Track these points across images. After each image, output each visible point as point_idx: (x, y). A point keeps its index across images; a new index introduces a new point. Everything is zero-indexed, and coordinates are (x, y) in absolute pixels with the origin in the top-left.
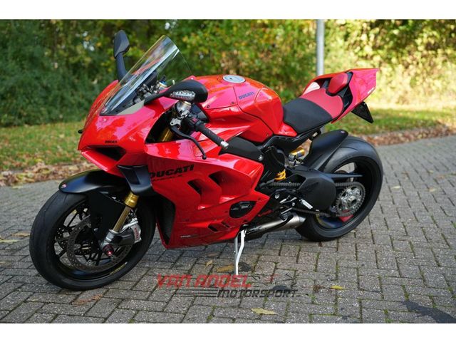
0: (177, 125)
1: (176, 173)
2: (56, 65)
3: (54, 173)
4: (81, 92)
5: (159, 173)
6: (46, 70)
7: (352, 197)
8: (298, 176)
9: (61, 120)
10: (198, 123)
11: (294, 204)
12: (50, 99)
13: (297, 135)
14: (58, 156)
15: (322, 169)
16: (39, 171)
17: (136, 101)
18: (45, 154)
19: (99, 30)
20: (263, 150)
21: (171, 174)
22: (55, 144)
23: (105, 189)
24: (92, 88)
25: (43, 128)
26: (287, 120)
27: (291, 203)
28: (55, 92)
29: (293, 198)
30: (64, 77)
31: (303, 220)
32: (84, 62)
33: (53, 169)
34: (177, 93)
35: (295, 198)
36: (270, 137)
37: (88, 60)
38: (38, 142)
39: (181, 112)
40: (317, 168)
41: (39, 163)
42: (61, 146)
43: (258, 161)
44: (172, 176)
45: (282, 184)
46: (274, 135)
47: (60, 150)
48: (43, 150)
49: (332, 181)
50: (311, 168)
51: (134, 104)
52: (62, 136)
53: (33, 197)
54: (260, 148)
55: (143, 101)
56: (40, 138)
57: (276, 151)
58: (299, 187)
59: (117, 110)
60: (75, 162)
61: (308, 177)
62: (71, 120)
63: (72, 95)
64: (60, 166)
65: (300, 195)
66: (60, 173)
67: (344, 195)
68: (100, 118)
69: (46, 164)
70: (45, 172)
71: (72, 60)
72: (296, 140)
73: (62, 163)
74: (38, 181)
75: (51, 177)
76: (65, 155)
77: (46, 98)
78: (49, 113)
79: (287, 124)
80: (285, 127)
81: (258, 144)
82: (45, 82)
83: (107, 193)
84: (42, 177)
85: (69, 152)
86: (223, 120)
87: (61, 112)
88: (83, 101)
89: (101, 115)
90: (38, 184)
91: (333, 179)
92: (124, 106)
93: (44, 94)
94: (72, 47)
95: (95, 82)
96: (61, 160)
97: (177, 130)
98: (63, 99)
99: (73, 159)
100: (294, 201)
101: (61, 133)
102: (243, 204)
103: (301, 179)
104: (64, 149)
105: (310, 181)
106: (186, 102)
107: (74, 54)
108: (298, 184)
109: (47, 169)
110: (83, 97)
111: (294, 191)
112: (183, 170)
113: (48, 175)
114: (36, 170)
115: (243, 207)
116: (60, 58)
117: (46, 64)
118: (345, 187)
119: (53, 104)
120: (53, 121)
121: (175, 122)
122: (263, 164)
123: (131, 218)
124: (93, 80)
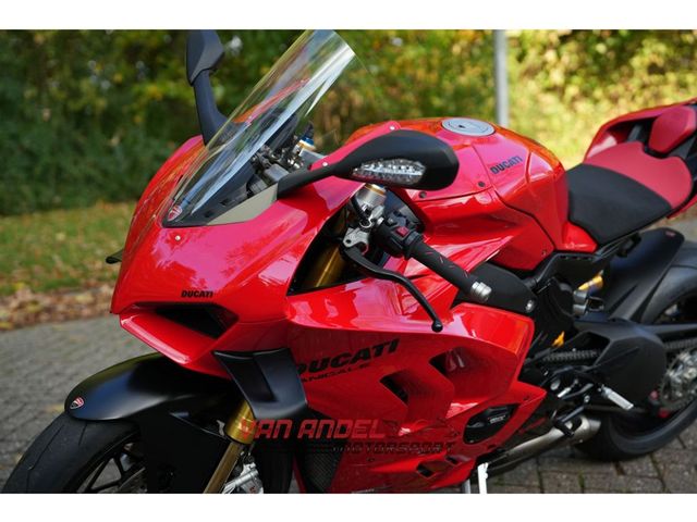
0: (360, 246)
1: (354, 361)
2: (46, 114)
3: (49, 310)
4: (90, 158)
5: (314, 363)
6: (28, 121)
7: (691, 370)
8: (589, 333)
9: (59, 207)
10: (411, 238)
11: (587, 399)
12: (38, 170)
13: (597, 249)
14: (54, 277)
15: (637, 318)
16: (21, 306)
17: (254, 188)
18: (31, 273)
19: (117, 53)
20: (535, 289)
21: (344, 363)
22: (48, 252)
23: (179, 407)
24: (110, 151)
25: (27, 221)
26: (577, 216)
27: (581, 398)
28: (46, 159)
29: (584, 385)
30: (60, 133)
31: (596, 424)
32: (94, 107)
33: (46, 301)
34: (371, 168)
35: (589, 386)
36: (549, 257)
37: (102, 103)
38: (19, 250)
39: (369, 212)
40: (627, 317)
41: (19, 293)
42: (59, 254)
43: (525, 314)
44: (345, 367)
45: (561, 356)
46: (556, 251)
47: (60, 264)
48: (26, 264)
49: (658, 341)
50: (615, 314)
51: (251, 194)
52: (61, 237)
53: (10, 366)
54: (529, 283)
55: (273, 189)
56: (21, 241)
57: (558, 288)
58: (595, 358)
59: (208, 212)
60: (88, 287)
61: (615, 337)
62: (75, 206)
63: (76, 163)
64: (59, 295)
65: (600, 378)
66: (61, 308)
67: (675, 367)
68: (163, 232)
69: (33, 292)
70: (31, 308)
71: (74, 106)
72: (597, 259)
73: (62, 289)
74: (18, 326)
75: (44, 317)
76: (67, 273)
77: (29, 170)
78: (37, 194)
79: (577, 224)
80: (573, 232)
81: (524, 274)
82: (26, 142)
83: (186, 414)
84: (27, 319)
85: (75, 267)
86: (454, 226)
87: (58, 192)
88: (93, 172)
89: (169, 226)
90: (18, 333)
91: (659, 335)
92: (225, 200)
93: (26, 162)
94: (73, 83)
95: (115, 141)
96: (61, 284)
97: (359, 258)
98: (60, 170)
99: (83, 281)
100: (587, 392)
101: (59, 231)
102: (494, 414)
103: (598, 342)
104: (66, 261)
105: (620, 345)
106: (374, 186)
107: (75, 94)
108: (593, 353)
109: (35, 303)
110: (95, 166)
111: (586, 368)
112: (373, 352)
113: (37, 314)
114: (14, 304)
115: (493, 420)
116: (53, 102)
117: (29, 111)
118: (678, 351)
119: (43, 179)
120: (44, 208)
121: (356, 237)
122: (532, 318)
123: (240, 464)
124: (110, 137)
